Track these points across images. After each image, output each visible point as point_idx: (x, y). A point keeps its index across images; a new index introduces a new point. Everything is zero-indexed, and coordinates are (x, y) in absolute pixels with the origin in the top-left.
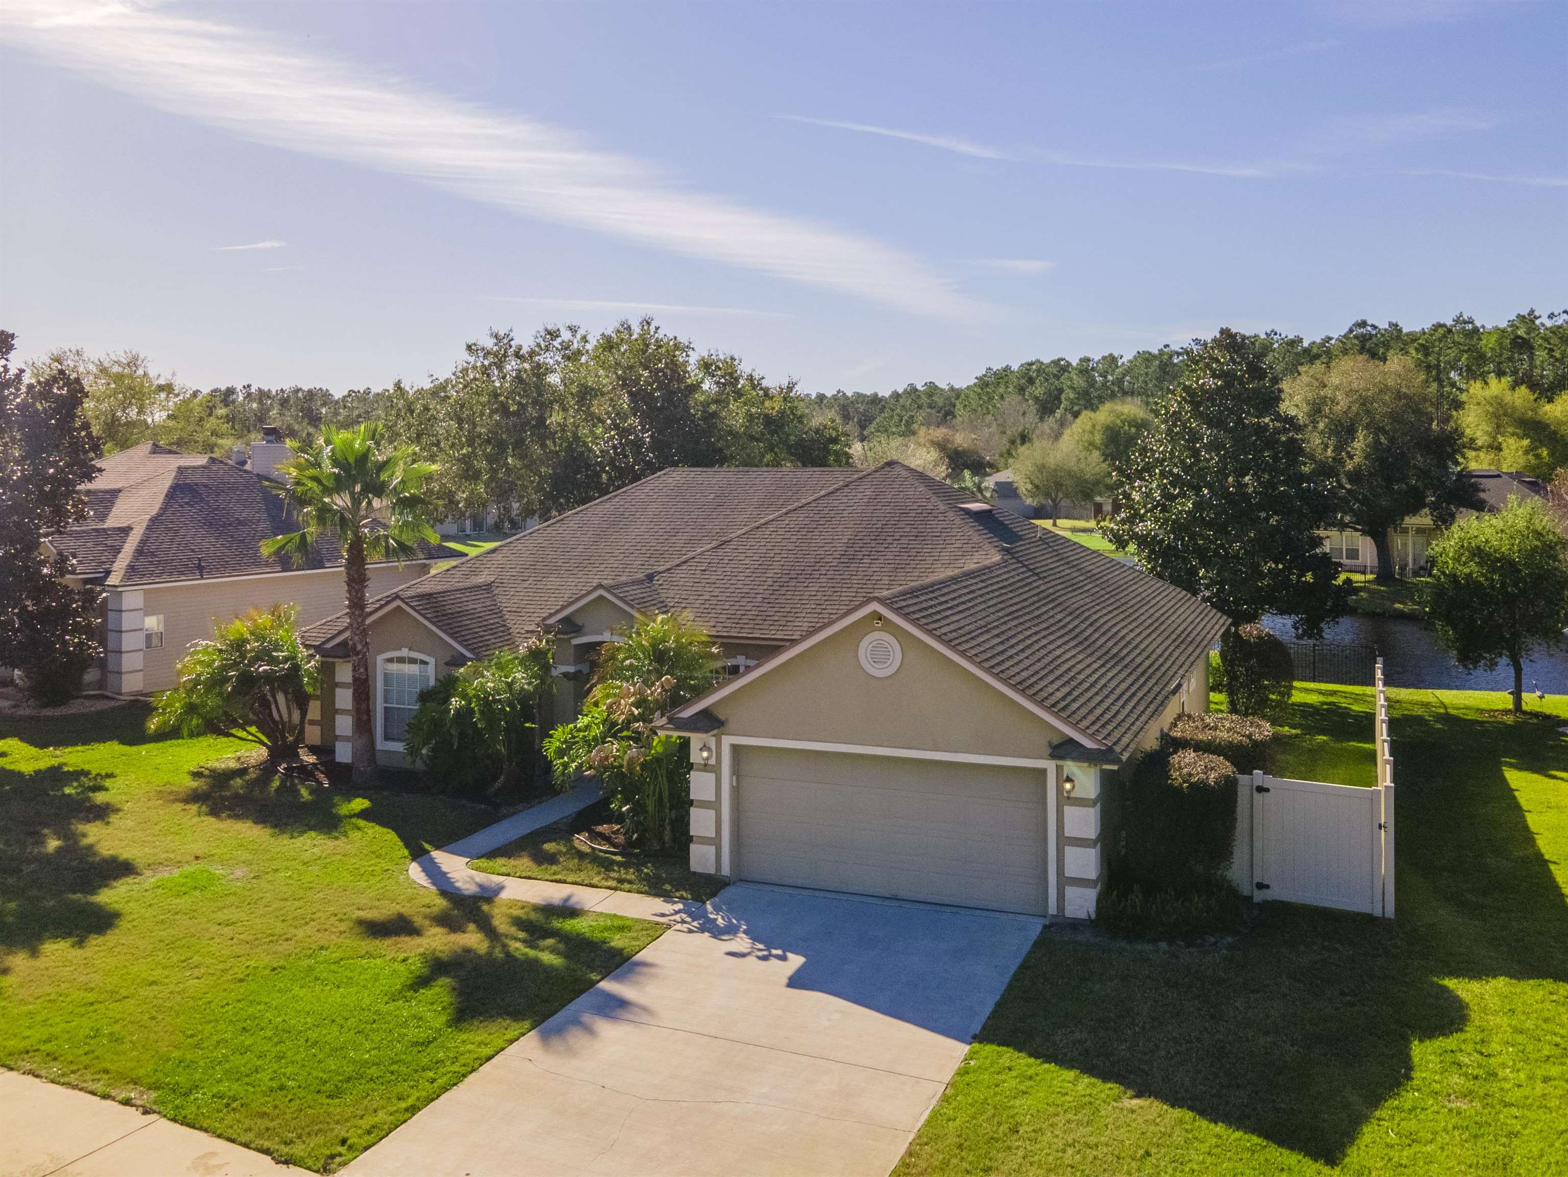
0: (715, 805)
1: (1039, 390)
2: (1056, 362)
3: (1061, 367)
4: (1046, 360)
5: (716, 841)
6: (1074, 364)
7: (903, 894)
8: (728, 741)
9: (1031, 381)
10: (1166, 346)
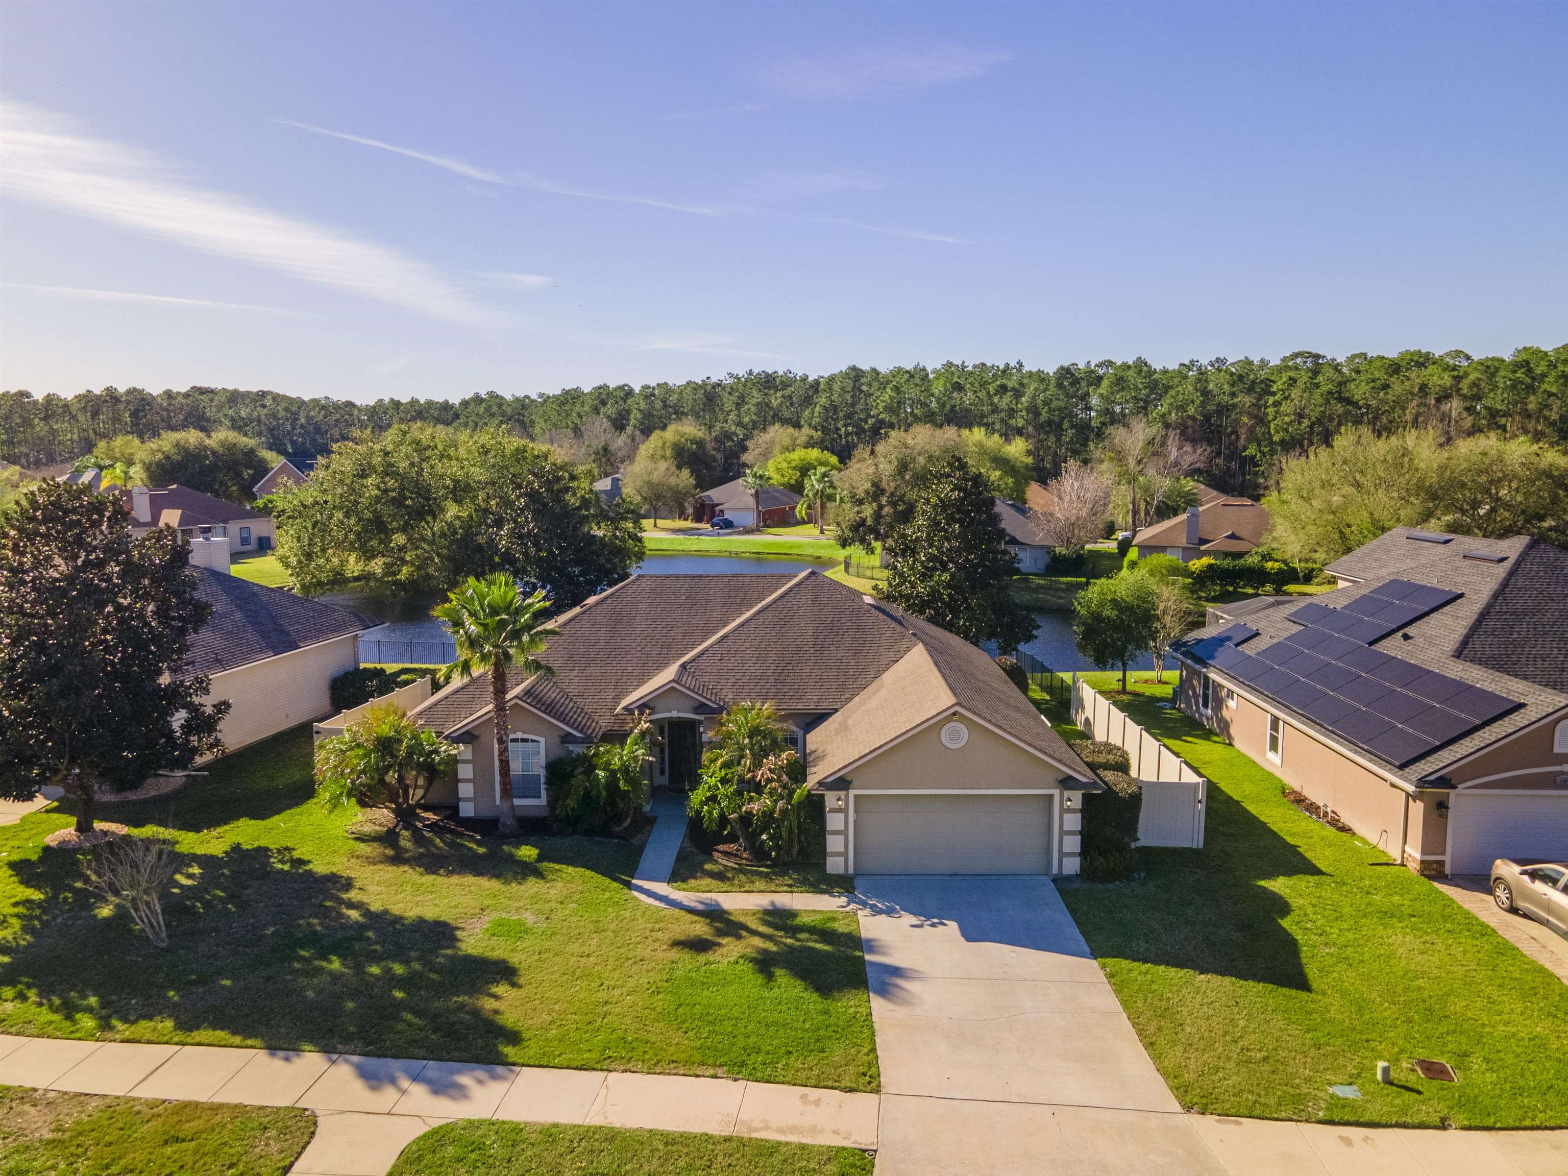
0: (845, 833)
1: (610, 410)
2: (621, 388)
3: (627, 393)
4: (612, 385)
5: (845, 854)
6: (637, 391)
7: (961, 872)
8: (852, 793)
9: (604, 403)
10: (708, 378)
